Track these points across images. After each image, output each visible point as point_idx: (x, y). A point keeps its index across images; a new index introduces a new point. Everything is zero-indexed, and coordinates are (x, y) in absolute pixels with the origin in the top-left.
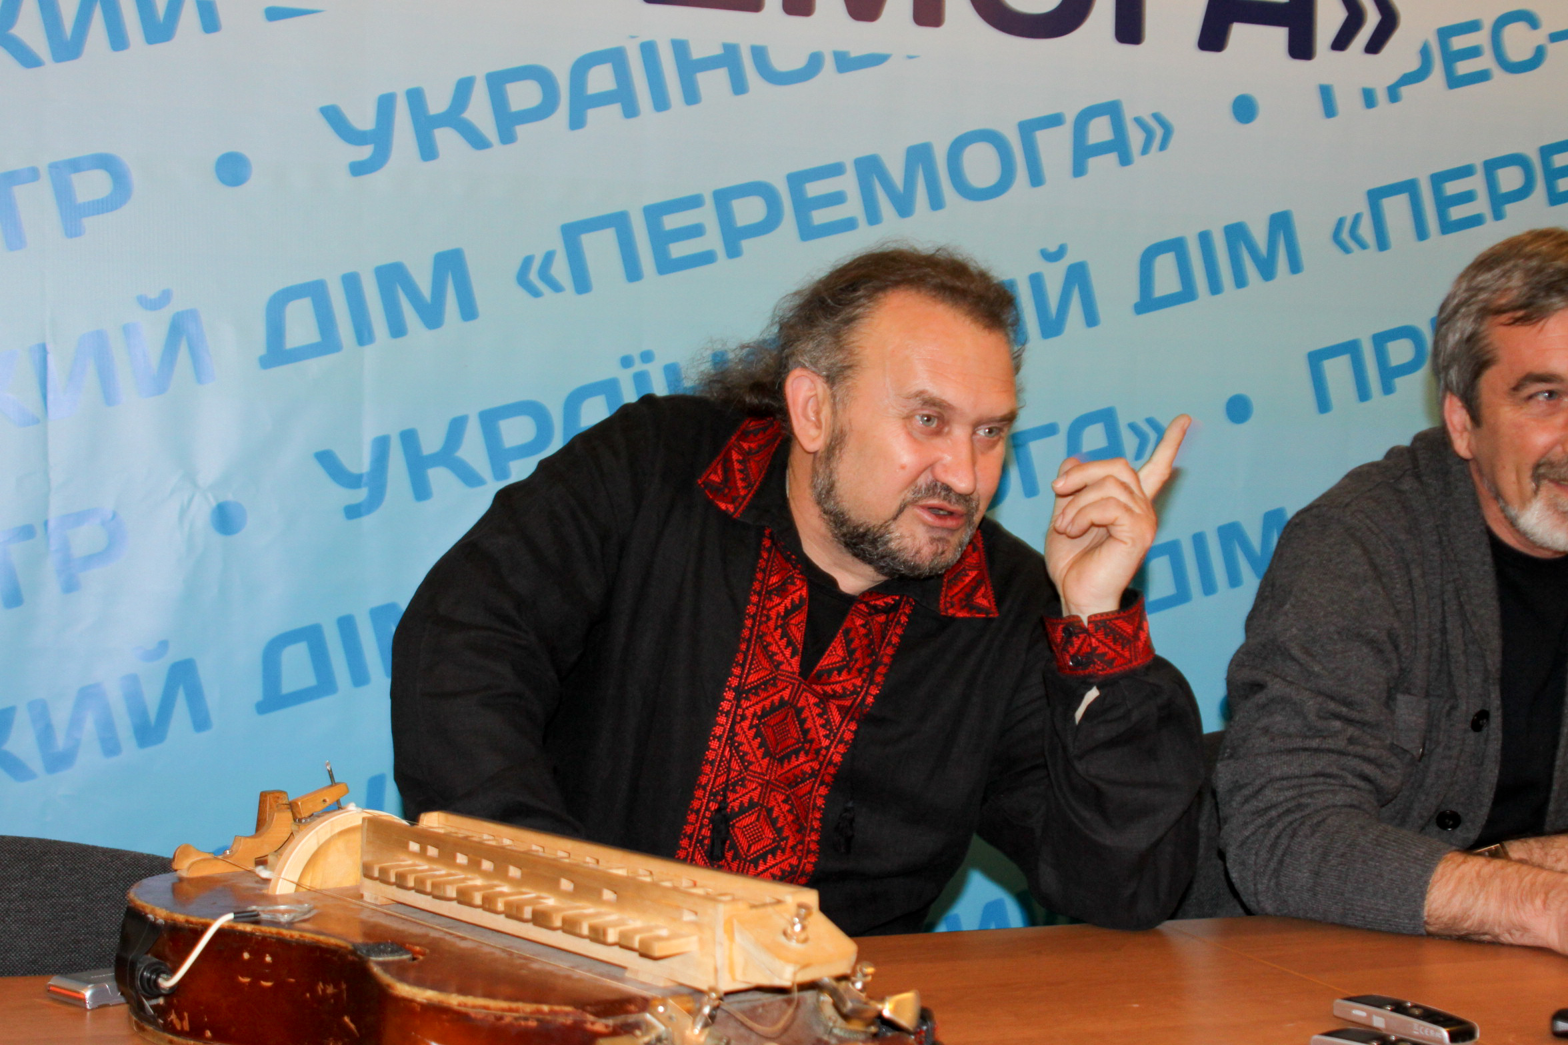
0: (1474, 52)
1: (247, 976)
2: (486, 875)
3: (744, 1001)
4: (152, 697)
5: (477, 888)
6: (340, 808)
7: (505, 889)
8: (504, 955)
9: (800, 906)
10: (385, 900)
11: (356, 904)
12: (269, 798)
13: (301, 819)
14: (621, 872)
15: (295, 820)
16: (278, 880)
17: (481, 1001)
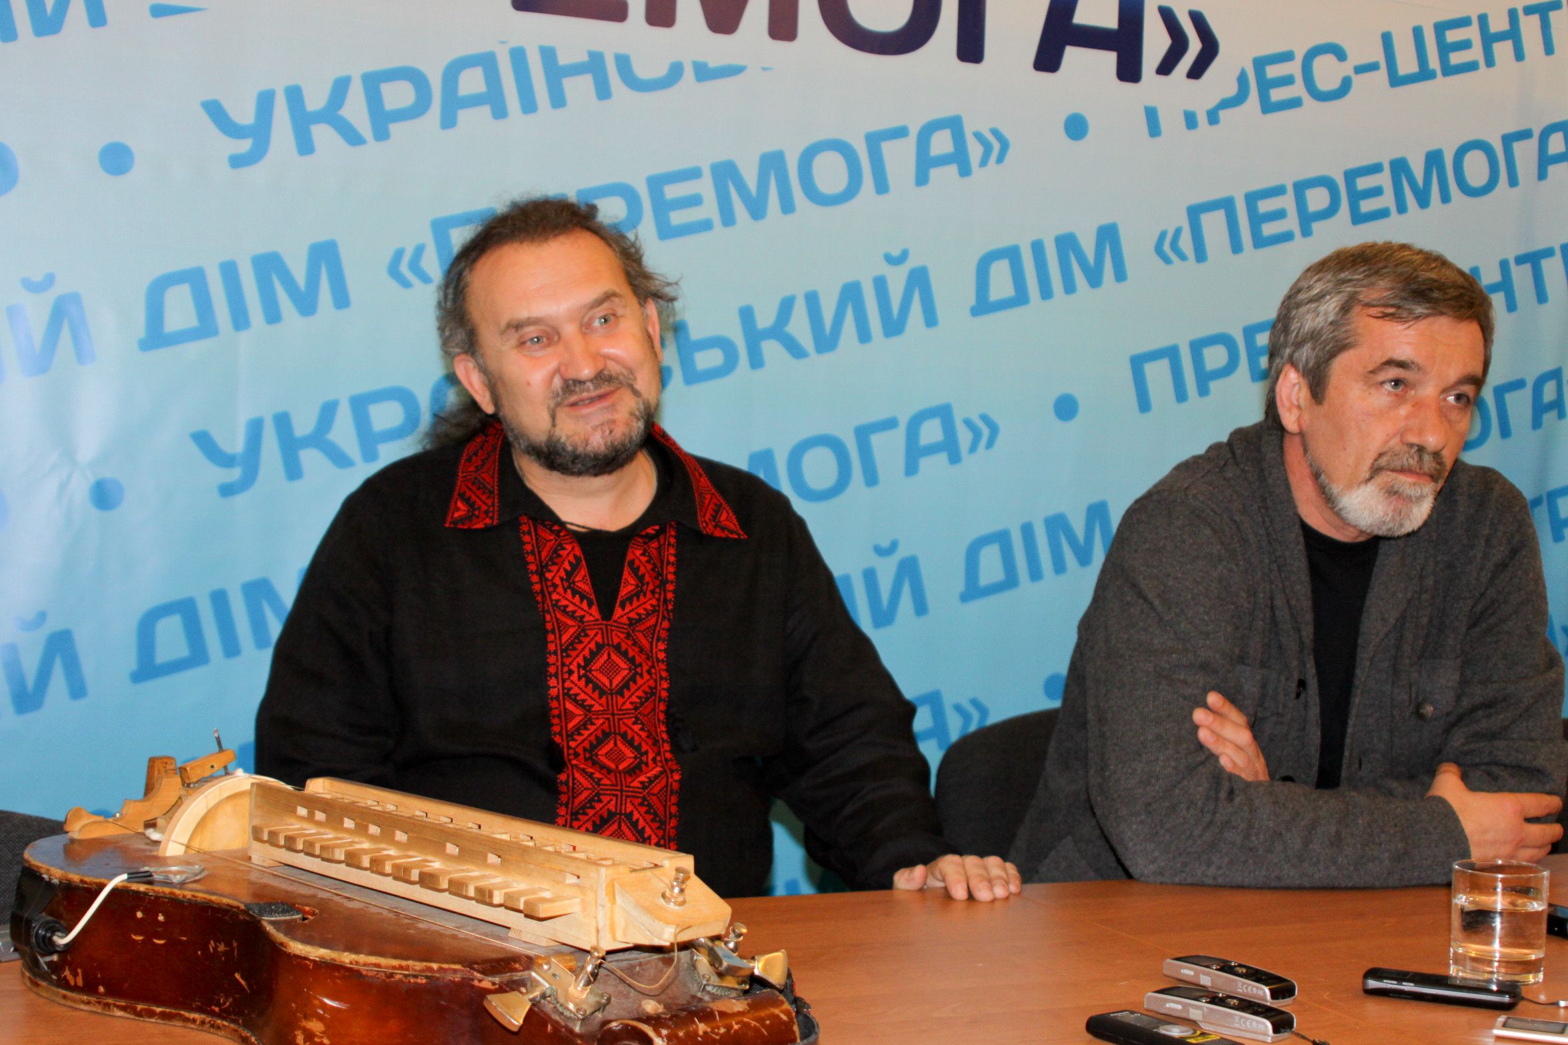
0: (1288, 81)
1: (140, 934)
2: (372, 838)
3: (622, 960)
4: (30, 665)
5: (365, 852)
6: (227, 774)
7: (392, 852)
8: (391, 915)
9: (678, 870)
10: (272, 862)
11: (243, 865)
12: (158, 765)
13: (190, 784)
14: (505, 837)
15: (183, 785)
16: (167, 844)
17: (373, 959)
